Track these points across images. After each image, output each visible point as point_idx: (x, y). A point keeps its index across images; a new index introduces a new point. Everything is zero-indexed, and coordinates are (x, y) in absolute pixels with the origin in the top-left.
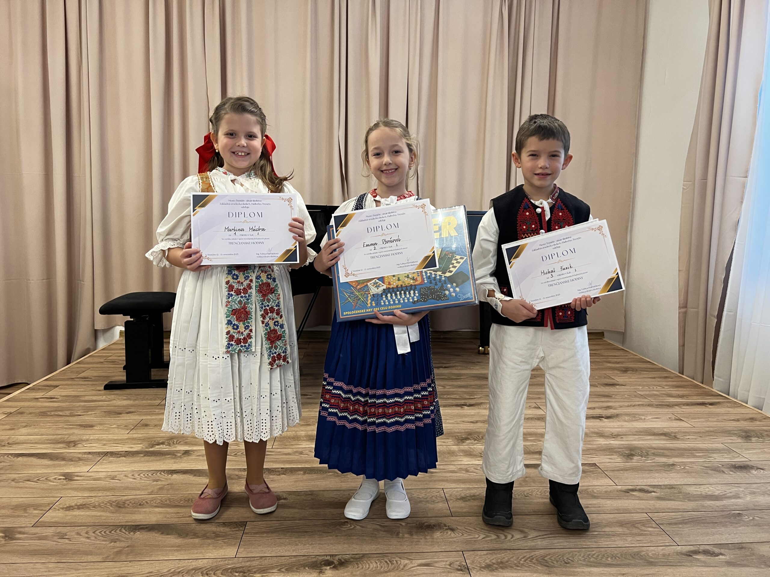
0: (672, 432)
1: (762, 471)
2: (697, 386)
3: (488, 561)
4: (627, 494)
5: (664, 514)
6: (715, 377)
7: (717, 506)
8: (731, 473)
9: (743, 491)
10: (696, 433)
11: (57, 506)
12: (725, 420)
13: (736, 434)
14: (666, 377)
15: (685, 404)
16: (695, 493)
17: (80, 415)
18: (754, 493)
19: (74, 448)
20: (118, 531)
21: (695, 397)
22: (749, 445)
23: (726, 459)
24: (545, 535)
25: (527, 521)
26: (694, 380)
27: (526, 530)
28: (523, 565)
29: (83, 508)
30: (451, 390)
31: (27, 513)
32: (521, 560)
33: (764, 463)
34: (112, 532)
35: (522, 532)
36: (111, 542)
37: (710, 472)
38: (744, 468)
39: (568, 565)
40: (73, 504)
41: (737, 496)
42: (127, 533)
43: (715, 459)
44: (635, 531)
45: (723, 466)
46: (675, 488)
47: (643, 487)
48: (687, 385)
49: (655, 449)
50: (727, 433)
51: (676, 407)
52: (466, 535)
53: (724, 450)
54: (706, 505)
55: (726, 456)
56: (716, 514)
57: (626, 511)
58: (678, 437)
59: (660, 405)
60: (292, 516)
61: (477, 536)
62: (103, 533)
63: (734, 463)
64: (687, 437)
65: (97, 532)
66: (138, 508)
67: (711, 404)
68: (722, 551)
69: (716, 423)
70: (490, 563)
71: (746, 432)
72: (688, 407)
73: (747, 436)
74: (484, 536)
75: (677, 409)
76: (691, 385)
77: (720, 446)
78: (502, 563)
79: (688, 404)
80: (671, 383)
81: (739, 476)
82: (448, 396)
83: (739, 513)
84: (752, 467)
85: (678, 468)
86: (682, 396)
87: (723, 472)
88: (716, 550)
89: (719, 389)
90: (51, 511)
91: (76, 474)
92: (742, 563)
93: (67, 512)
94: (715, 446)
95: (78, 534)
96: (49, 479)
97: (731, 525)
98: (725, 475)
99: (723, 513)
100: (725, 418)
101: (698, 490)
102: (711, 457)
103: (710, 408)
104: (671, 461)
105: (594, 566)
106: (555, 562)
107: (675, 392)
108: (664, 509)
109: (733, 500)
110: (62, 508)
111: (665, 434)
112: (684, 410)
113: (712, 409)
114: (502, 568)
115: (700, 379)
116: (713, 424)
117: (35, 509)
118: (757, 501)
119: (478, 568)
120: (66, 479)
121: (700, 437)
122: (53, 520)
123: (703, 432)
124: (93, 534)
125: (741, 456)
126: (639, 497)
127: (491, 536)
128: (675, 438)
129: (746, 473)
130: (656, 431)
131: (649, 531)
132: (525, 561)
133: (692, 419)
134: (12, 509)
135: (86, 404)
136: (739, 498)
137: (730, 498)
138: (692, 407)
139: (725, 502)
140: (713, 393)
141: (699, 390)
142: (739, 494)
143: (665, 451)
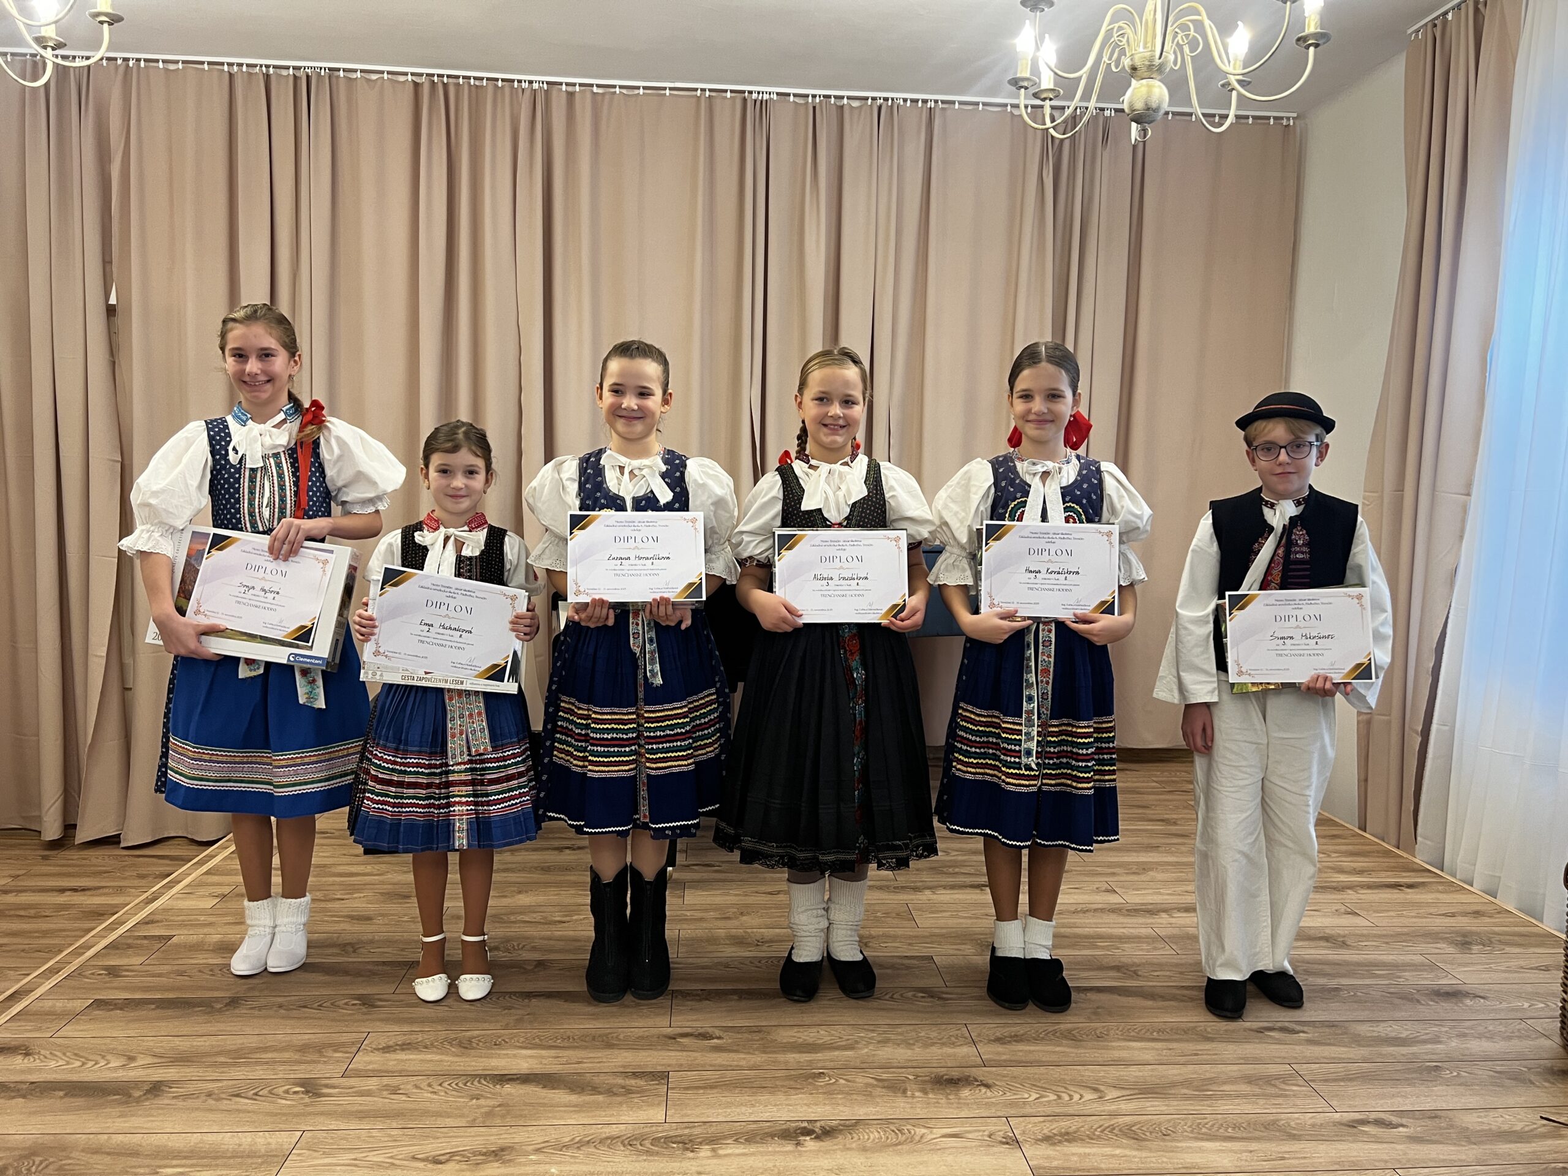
0: (1339, 935)
1: (1482, 1001)
2: (1387, 853)
3: (1046, 1131)
4: (1261, 1035)
5: (1317, 1065)
6: (1419, 838)
7: (1403, 1055)
8: (1431, 1003)
9: (1446, 1032)
10: (1380, 936)
11: (366, 1045)
12: (1431, 914)
13: (1446, 938)
14: (1335, 836)
15: (1364, 886)
16: (1369, 1035)
17: (343, 900)
18: (1464, 1035)
19: (353, 955)
20: (476, 1083)
21: (1384, 874)
22: (1466, 958)
23: (1427, 980)
24: (1131, 1095)
25: (1102, 1074)
26: (1384, 841)
27: (1102, 1088)
28: (1099, 1137)
29: (408, 1049)
30: (960, 858)
31: (325, 1057)
32: (1096, 1130)
33: (1486, 987)
34: (468, 1084)
35: (1096, 1090)
36: (472, 1099)
37: (1397, 1001)
38: (1453, 995)
39: (1167, 1138)
40: (391, 1043)
41: (1436, 1040)
42: (491, 1086)
43: (1407, 980)
44: (1273, 1090)
45: (1418, 991)
46: (1337, 1026)
47: (1287, 1024)
48: (1369, 852)
49: (1308, 963)
50: (1434, 936)
51: (1350, 892)
52: (1008, 1094)
53: (1423, 965)
54: (1385, 1052)
55: (1425, 975)
56: (1399, 1067)
57: (1257, 1061)
58: (1348, 943)
59: (1322, 887)
60: (735, 1063)
61: (1026, 1096)
62: (453, 1085)
63: (1437, 988)
64: (1364, 944)
65: (445, 1084)
66: (494, 1049)
67: (1410, 886)
68: (1404, 1121)
69: (1414, 920)
70: (1051, 1135)
71: (1464, 935)
72: (1369, 891)
73: (1464, 942)
74: (1038, 1096)
75: (1350, 895)
76: (1378, 852)
77: (1418, 959)
78: (1067, 1134)
79: (1369, 886)
80: (1344, 848)
81: (1444, 1008)
82: (957, 870)
83: (1436, 1066)
84: (1466, 995)
85: (1344, 994)
86: (1360, 872)
87: (1418, 1001)
88: (1395, 1120)
89: (1425, 859)
90: (360, 1053)
91: (376, 997)
92: (1433, 1138)
93: (388, 1055)
94: (1408, 958)
95: (417, 1087)
96: (336, 1004)
97: (1422, 1084)
98: (1421, 1007)
99: (1410, 1066)
100: (1432, 910)
101: (1375, 1029)
102: (1400, 977)
103: (1408, 893)
104: (1333, 983)
105: (1208, 1140)
106: (1148, 1134)
107: (1347, 863)
108: (1317, 1058)
109: (1429, 1046)
110: (378, 1049)
111: (1326, 939)
112: (1362, 896)
113: (1411, 895)
114: (1068, 1141)
115: (1394, 842)
116: (1411, 921)
117: (335, 1051)
118: (1468, 1049)
119: (1033, 1141)
120: (364, 1004)
121: (1387, 943)
122: (370, 1067)
123: (1392, 936)
124: (440, 1088)
125: (1450, 976)
126: (1277, 1039)
127: (1048, 1096)
128: (1344, 945)
129: (1456, 1004)
130: (1312, 932)
131: (1293, 1091)
132: (1102, 1131)
133: (1375, 912)
134: (299, 1051)
135: (342, 879)
136: (1440, 1042)
137: (1425, 1042)
138: (1377, 891)
139: (1414, 1049)
140: (1415, 866)
141: (1392, 860)
142: (1439, 1037)
143: (1324, 967)
